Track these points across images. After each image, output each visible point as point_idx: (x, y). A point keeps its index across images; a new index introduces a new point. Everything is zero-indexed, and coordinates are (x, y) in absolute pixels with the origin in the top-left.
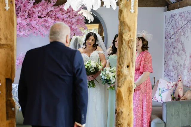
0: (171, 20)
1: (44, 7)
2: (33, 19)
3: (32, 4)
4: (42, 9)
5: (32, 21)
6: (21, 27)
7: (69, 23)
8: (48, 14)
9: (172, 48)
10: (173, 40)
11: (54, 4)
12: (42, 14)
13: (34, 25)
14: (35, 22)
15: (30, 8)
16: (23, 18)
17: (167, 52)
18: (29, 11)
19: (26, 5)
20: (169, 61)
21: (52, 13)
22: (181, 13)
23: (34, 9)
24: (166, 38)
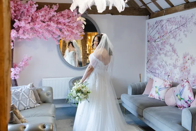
0: (156, 26)
1: (47, 12)
2: (37, 23)
3: (35, 9)
4: (45, 14)
5: (35, 25)
6: (25, 31)
7: (70, 27)
8: (50, 19)
9: (157, 49)
10: (159, 43)
11: (56, 9)
12: (45, 19)
13: (38, 29)
14: (39, 26)
15: (33, 13)
16: (27, 22)
17: (151, 53)
18: (32, 15)
19: (29, 10)
20: (153, 60)
21: (54, 18)
22: (171, 19)
23: (37, 14)
24: (148, 41)
